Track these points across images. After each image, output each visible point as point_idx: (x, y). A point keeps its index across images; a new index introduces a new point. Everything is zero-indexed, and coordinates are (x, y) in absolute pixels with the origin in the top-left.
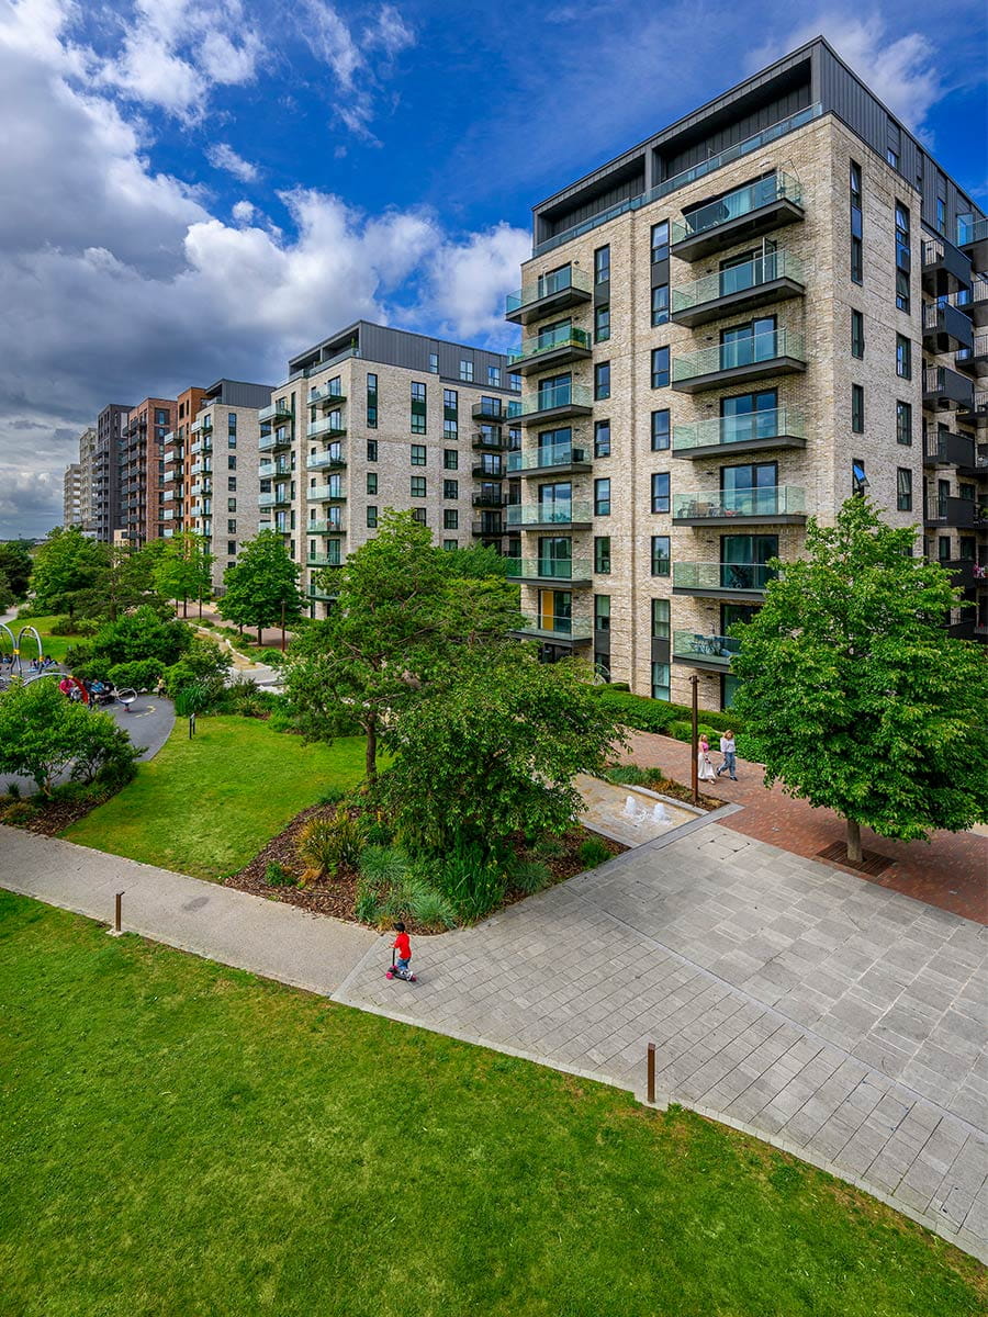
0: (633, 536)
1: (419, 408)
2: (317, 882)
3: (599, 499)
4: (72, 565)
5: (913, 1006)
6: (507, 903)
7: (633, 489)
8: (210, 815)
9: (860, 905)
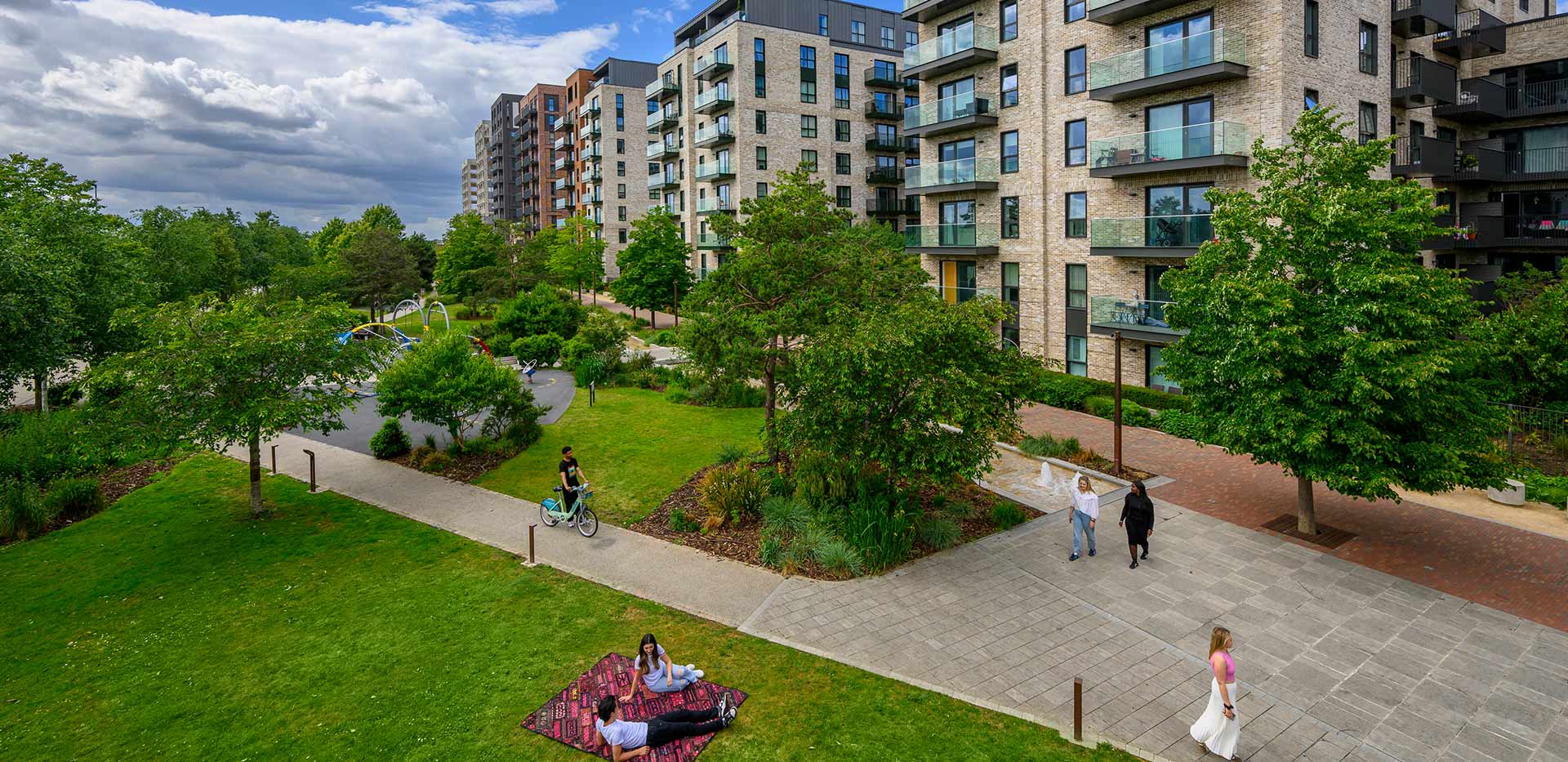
0: (1045, 194)
1: (808, 76)
2: (720, 528)
3: (1006, 154)
4: (473, 249)
5: (1381, 673)
6: (916, 556)
7: (1045, 140)
8: (613, 471)
9: (1315, 575)
